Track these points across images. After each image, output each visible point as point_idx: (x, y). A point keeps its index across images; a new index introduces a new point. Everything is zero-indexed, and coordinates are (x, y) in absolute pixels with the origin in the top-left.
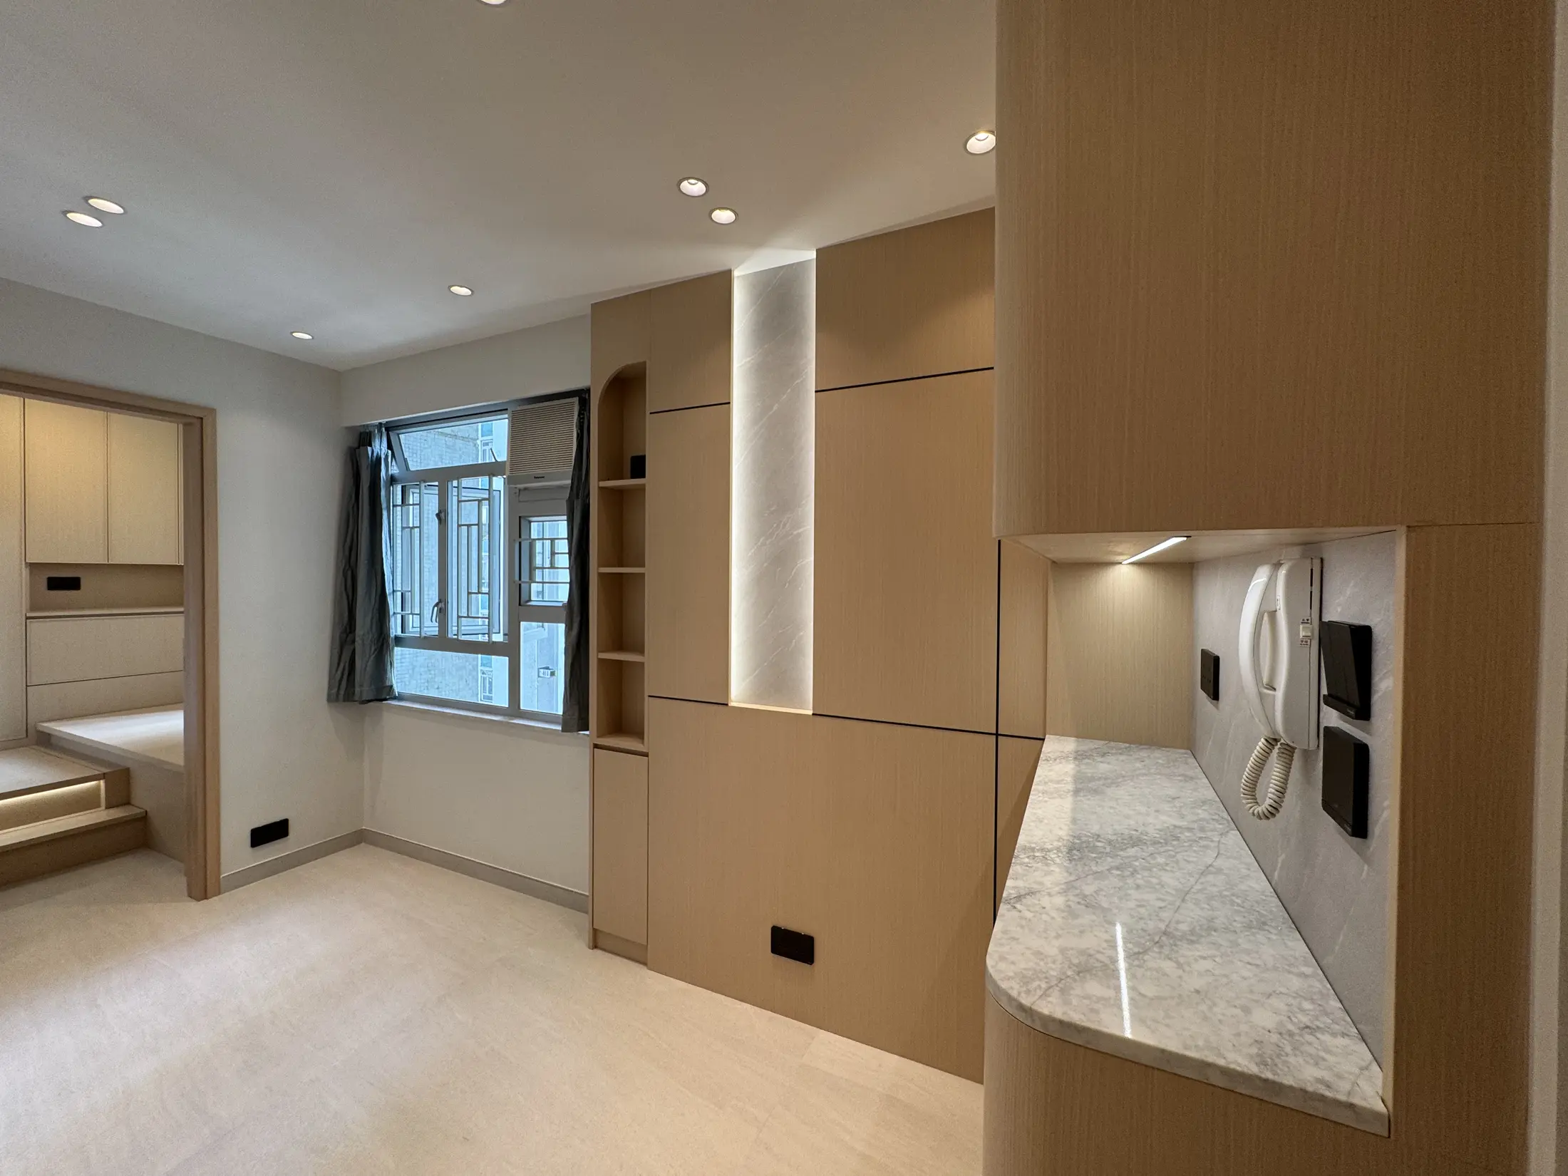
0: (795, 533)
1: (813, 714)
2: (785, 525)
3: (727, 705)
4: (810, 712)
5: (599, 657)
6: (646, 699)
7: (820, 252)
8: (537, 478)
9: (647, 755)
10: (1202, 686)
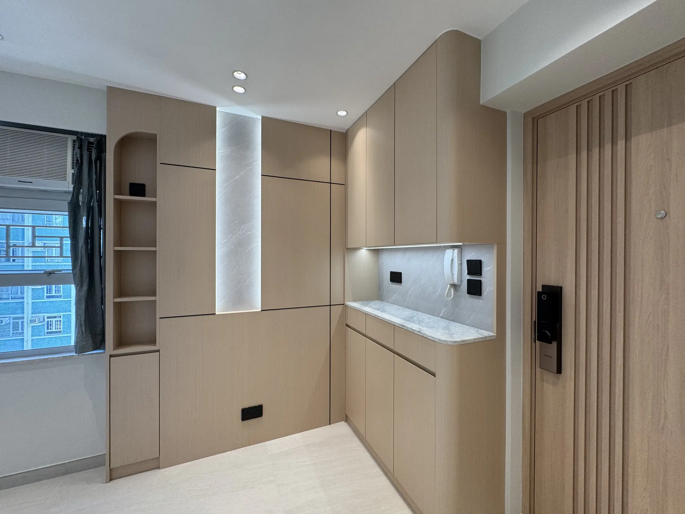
0: (248, 233)
1: (261, 310)
2: (242, 230)
3: (215, 314)
4: (260, 310)
5: (115, 301)
6: (158, 320)
7: (263, 118)
8: (22, 182)
9: (158, 351)
10: (391, 281)
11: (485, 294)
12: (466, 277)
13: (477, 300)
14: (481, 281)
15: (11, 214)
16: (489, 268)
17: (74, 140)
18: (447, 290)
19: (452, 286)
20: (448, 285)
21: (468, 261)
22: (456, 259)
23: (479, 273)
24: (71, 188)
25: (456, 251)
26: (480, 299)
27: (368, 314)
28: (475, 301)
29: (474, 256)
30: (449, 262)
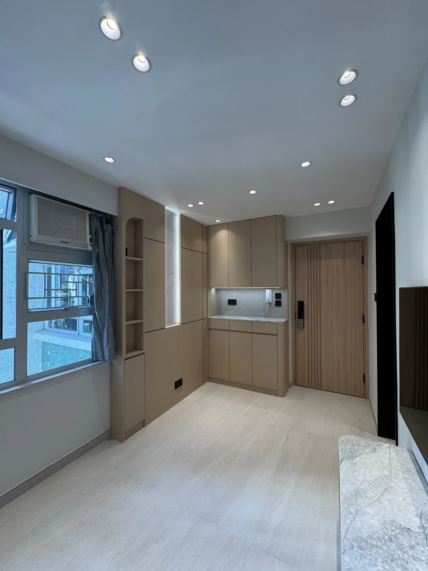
1: (181, 324)
3: (165, 329)
5: (126, 323)
6: (144, 334)
7: (181, 214)
8: (62, 242)
9: (144, 353)
10: (228, 304)
11: (283, 305)
12: (274, 300)
13: (280, 308)
14: (281, 301)
15: (61, 265)
16: (284, 296)
17: (89, 214)
18: (267, 305)
19: (269, 303)
20: (268, 303)
21: (275, 294)
22: (271, 293)
23: (280, 298)
24: (90, 248)
25: (271, 290)
26: (281, 307)
27: (231, 320)
28: (278, 308)
29: (278, 292)
30: (269, 294)
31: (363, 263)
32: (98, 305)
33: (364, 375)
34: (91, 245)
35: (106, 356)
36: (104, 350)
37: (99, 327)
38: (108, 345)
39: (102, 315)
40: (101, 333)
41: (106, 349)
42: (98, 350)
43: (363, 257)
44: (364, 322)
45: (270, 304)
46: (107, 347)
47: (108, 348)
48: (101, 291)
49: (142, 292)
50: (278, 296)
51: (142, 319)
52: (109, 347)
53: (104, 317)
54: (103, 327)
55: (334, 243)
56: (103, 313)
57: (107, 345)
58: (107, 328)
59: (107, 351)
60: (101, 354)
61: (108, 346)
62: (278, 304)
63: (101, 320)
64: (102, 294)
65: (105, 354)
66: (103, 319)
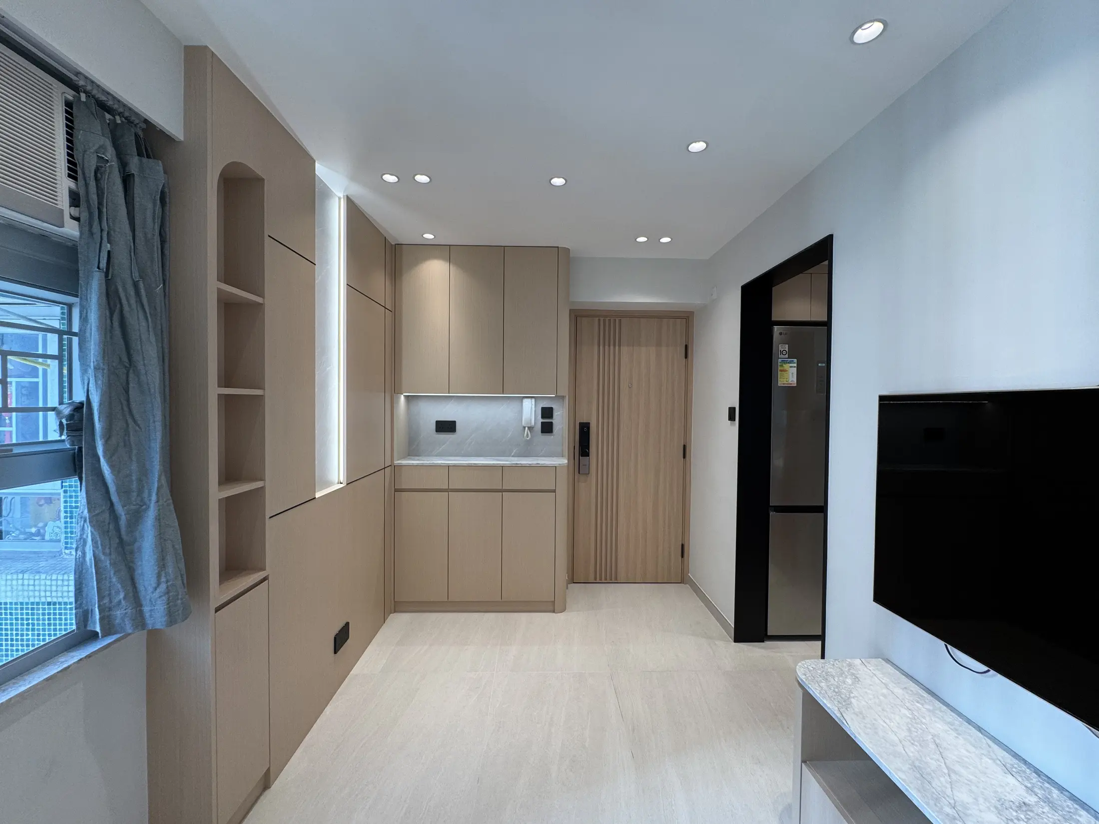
3: (315, 498)
4: (345, 484)
5: (219, 497)
6: (267, 521)
7: (348, 198)
9: (267, 578)
10: (436, 431)
11: (556, 431)
12: (540, 420)
13: (551, 437)
14: (552, 422)
16: (559, 413)
17: (67, 100)
18: (526, 432)
19: (529, 428)
20: (526, 428)
21: (542, 408)
22: (534, 406)
23: (551, 416)
24: (71, 229)
25: (533, 400)
26: (552, 435)
27: (455, 466)
28: (547, 438)
29: (546, 404)
30: (530, 410)
31: (686, 357)
32: (114, 440)
33: (683, 546)
34: (77, 219)
35: (151, 616)
36: (142, 593)
37: (115, 518)
38: (163, 574)
39: (130, 475)
40: (125, 537)
41: (150, 589)
42: (115, 601)
43: (686, 347)
44: (684, 457)
45: (531, 428)
46: (159, 584)
47: (163, 587)
48: (127, 391)
49: (261, 398)
50: (547, 413)
51: (262, 479)
52: (167, 581)
53: (140, 480)
54: (136, 517)
55: (643, 317)
56: (134, 467)
57: (159, 576)
58: (158, 519)
59: (160, 597)
60: (129, 611)
61: (163, 579)
62: (547, 428)
63: (124, 491)
64: (128, 400)
65: (146, 609)
66: (134, 486)
